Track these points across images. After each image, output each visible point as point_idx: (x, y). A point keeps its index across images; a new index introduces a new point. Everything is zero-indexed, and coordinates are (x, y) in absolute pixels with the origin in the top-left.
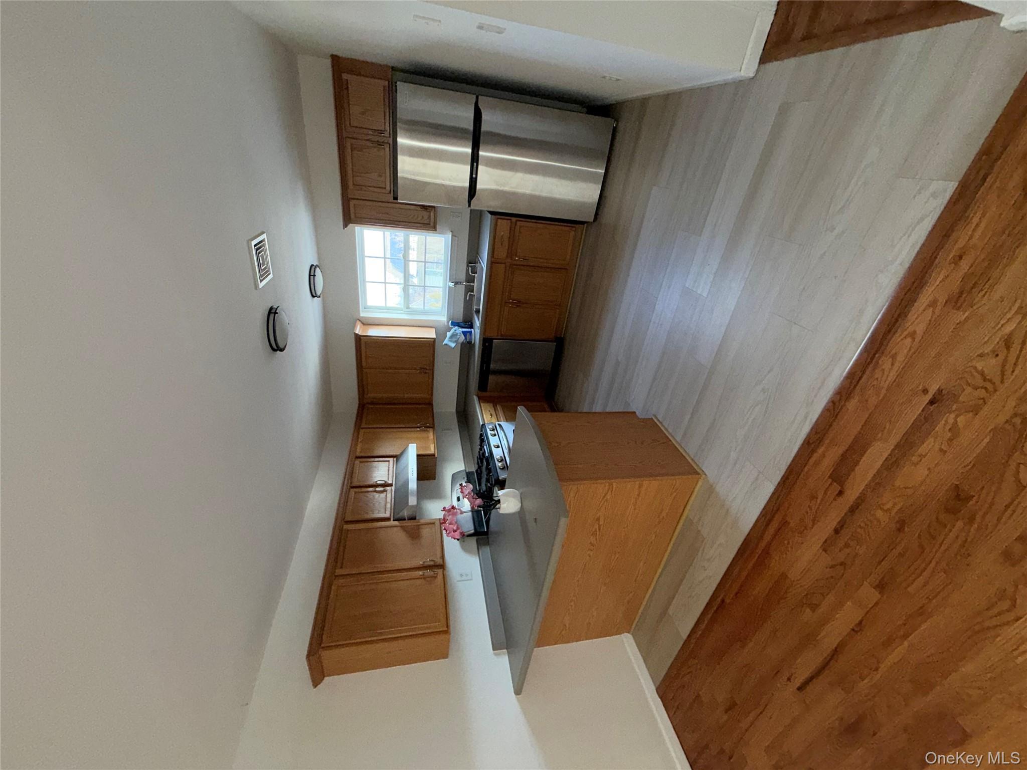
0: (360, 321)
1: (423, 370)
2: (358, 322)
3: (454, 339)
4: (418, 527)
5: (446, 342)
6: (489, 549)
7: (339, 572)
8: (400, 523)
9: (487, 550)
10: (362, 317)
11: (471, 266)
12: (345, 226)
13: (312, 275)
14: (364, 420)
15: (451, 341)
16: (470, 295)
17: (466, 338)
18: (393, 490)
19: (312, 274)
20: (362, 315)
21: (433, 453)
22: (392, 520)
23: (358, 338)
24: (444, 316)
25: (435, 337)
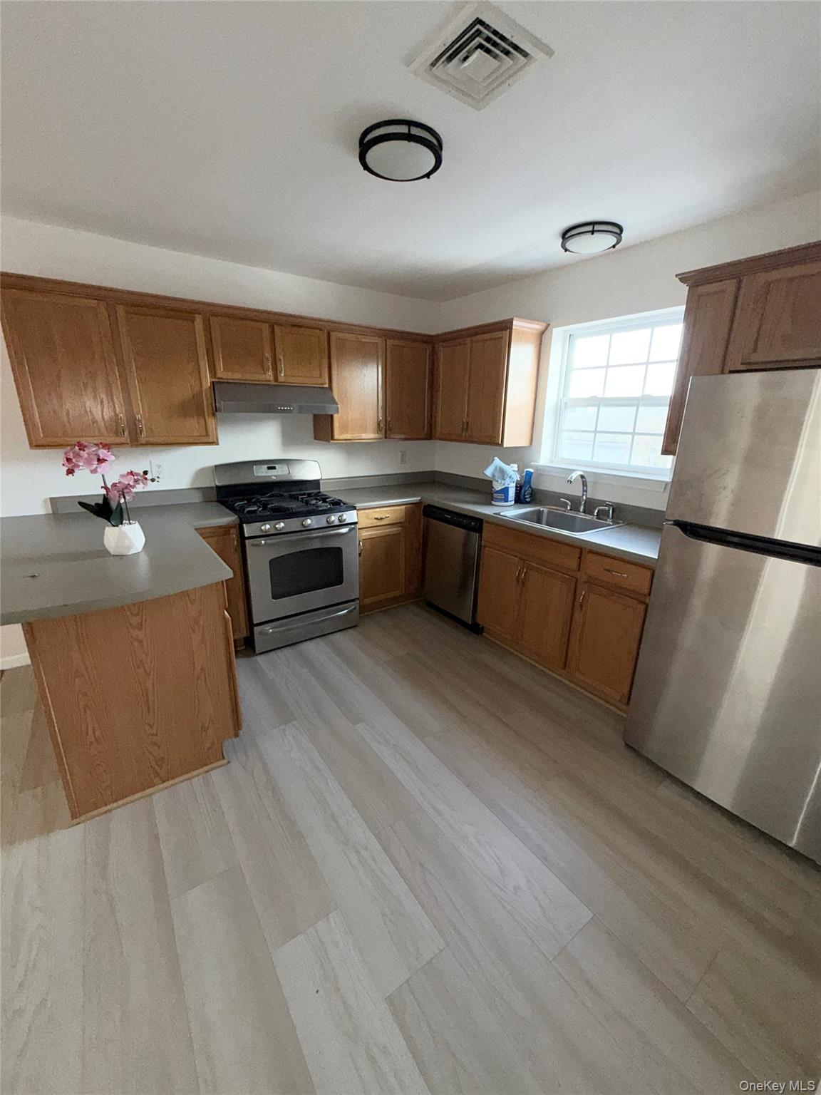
0: (546, 328)
1: (466, 426)
2: (545, 325)
3: (497, 475)
4: (200, 413)
5: (497, 461)
6: (198, 501)
7: (121, 310)
8: (206, 390)
9: (197, 498)
10: (552, 331)
11: (609, 510)
12: (683, 278)
13: (593, 227)
14: (397, 342)
15: (495, 469)
16: (567, 504)
17: (497, 492)
18: (270, 383)
19: (597, 228)
20: (554, 330)
21: (336, 437)
22: (213, 380)
23: (506, 326)
24: (551, 461)
25: (505, 446)
